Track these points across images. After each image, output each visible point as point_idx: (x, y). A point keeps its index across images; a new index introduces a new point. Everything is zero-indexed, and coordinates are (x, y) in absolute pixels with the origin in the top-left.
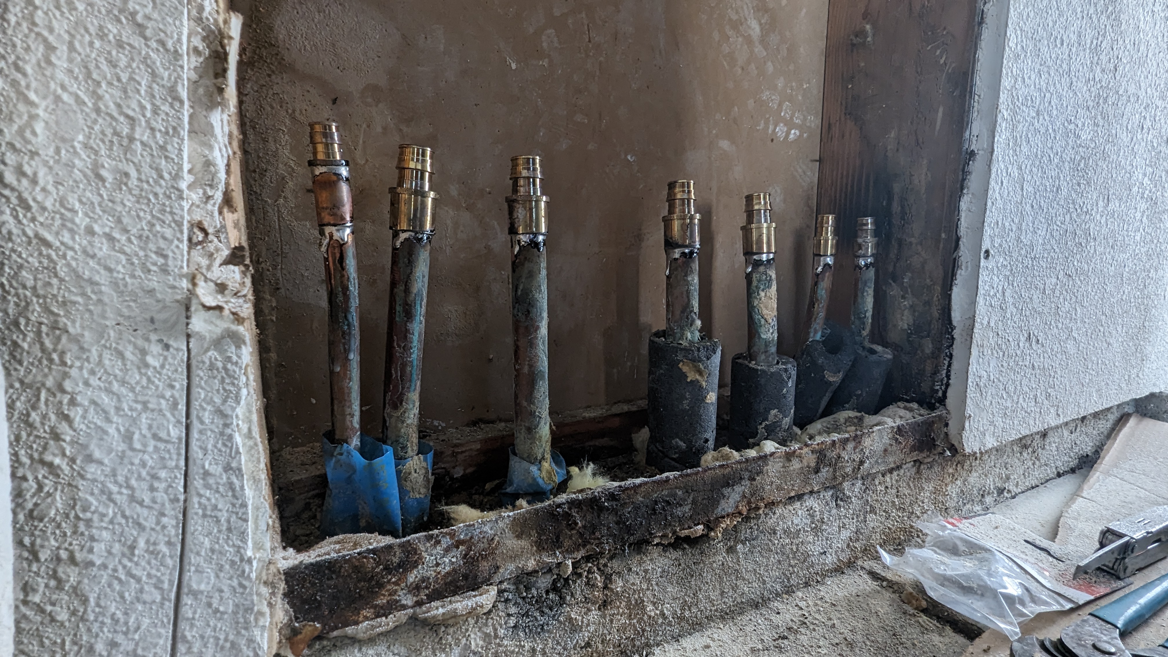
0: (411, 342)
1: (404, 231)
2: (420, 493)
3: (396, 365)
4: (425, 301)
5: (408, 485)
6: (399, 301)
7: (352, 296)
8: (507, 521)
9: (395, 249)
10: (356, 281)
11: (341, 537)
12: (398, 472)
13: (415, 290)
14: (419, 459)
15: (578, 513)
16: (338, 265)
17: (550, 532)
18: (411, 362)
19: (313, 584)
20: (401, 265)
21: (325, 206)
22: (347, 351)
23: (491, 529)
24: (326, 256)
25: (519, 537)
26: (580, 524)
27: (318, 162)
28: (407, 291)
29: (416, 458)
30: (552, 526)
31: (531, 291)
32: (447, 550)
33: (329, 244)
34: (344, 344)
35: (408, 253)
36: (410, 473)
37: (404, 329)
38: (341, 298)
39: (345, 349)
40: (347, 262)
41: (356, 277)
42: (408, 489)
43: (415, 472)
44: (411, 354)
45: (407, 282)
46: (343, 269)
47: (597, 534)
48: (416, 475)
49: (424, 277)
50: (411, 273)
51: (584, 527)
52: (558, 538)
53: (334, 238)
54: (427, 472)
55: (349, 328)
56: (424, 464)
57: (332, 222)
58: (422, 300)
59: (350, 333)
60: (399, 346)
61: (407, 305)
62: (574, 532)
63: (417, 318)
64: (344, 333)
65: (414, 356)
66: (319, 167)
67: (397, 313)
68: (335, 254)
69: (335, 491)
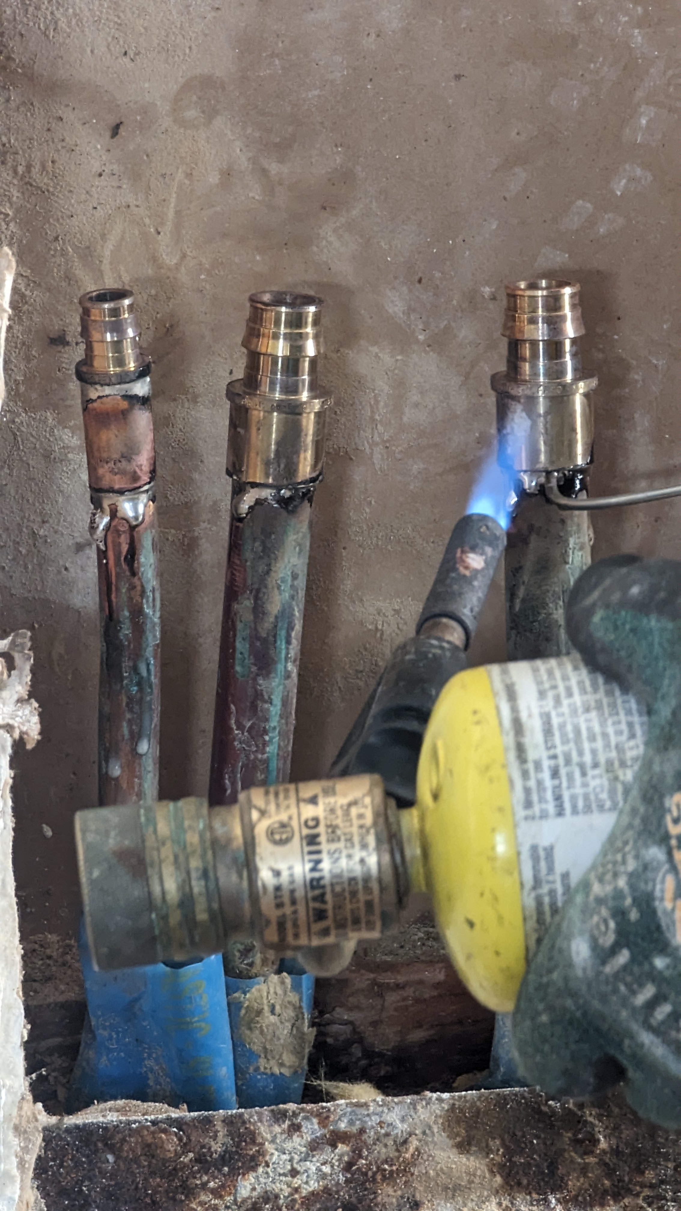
0: (267, 720)
1: (254, 485)
2: (282, 1065)
3: (234, 766)
4: (298, 626)
5: (255, 1042)
6: (242, 631)
7: (149, 626)
8: (436, 1108)
9: (236, 519)
10: (158, 595)
11: (121, 1102)
12: (233, 1007)
13: (274, 606)
14: (283, 983)
15: (599, 1117)
16: (125, 566)
17: (535, 1152)
18: (267, 762)
19: (78, 1164)
20: (248, 555)
21: (105, 455)
22: (135, 738)
23: (403, 1120)
24: (103, 547)
25: (463, 1147)
26: (603, 1144)
27: (97, 379)
28: (259, 611)
29: (275, 978)
30: (537, 1137)
31: (545, 605)
32: (314, 1146)
33: (108, 528)
34: (130, 722)
35: (263, 531)
36: (259, 1012)
37: (250, 692)
38: (126, 631)
39: (131, 732)
40: (142, 560)
41: (157, 587)
42: (255, 1048)
43: (273, 1012)
44: (265, 744)
45: (258, 591)
46: (134, 573)
47: (650, 1175)
48: (273, 1019)
49: (295, 577)
50: (268, 572)
51: (616, 1152)
52: (553, 1166)
53: (119, 515)
54: (299, 1017)
55: (141, 690)
56: (293, 997)
57: (117, 487)
58: (290, 628)
59: (141, 701)
60: (240, 727)
61: (258, 638)
62: (591, 1160)
63: (280, 667)
64: (130, 699)
65: (271, 749)
66: (98, 387)
67: (238, 656)
68: (120, 544)
69: (103, 1033)
